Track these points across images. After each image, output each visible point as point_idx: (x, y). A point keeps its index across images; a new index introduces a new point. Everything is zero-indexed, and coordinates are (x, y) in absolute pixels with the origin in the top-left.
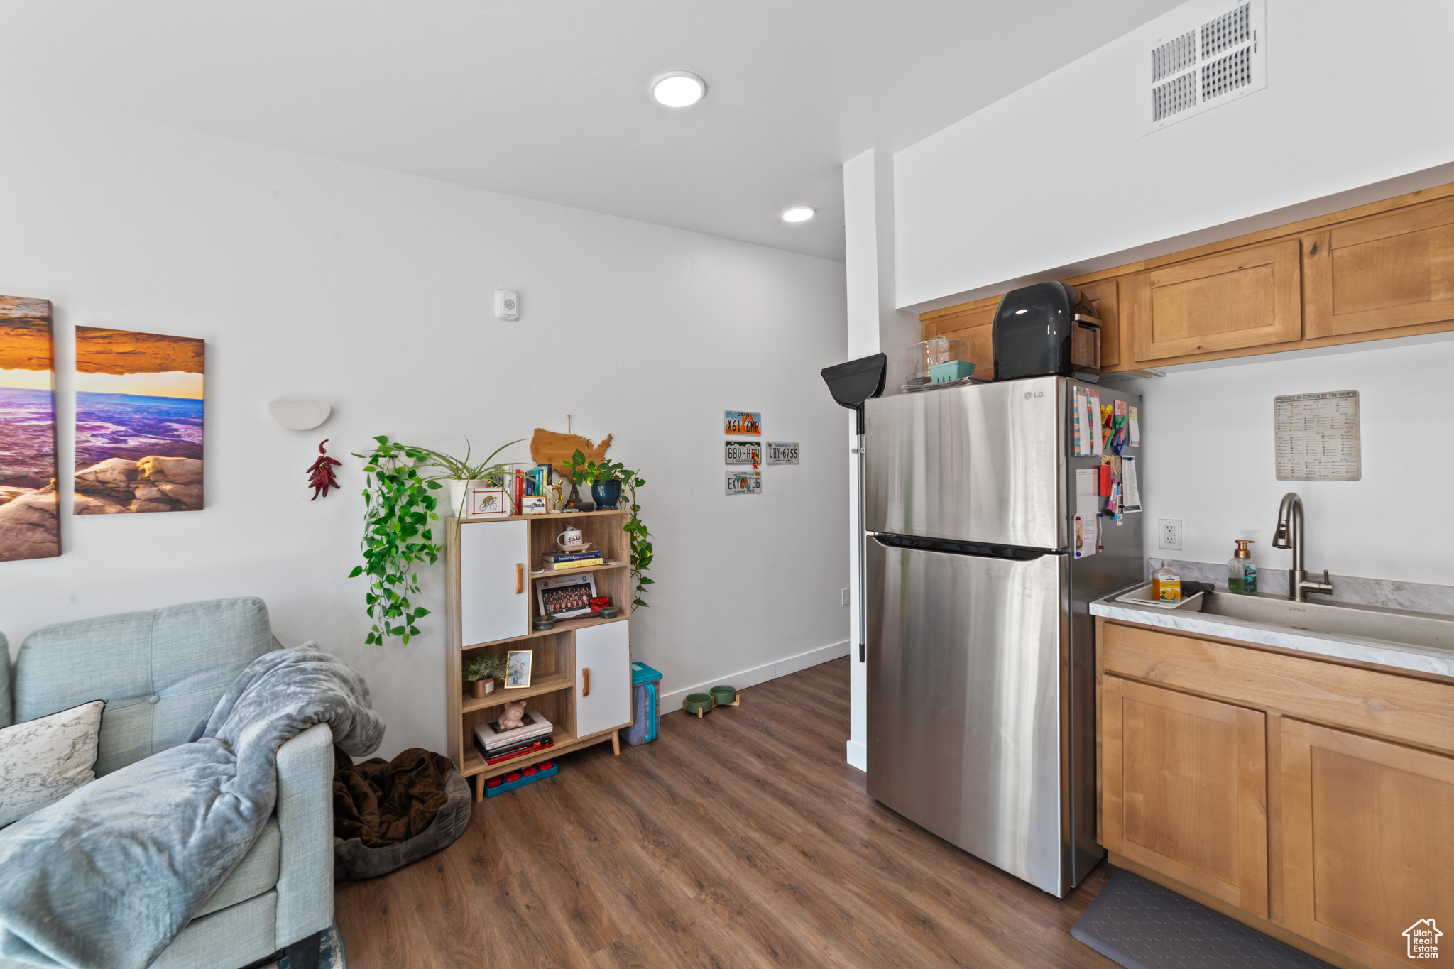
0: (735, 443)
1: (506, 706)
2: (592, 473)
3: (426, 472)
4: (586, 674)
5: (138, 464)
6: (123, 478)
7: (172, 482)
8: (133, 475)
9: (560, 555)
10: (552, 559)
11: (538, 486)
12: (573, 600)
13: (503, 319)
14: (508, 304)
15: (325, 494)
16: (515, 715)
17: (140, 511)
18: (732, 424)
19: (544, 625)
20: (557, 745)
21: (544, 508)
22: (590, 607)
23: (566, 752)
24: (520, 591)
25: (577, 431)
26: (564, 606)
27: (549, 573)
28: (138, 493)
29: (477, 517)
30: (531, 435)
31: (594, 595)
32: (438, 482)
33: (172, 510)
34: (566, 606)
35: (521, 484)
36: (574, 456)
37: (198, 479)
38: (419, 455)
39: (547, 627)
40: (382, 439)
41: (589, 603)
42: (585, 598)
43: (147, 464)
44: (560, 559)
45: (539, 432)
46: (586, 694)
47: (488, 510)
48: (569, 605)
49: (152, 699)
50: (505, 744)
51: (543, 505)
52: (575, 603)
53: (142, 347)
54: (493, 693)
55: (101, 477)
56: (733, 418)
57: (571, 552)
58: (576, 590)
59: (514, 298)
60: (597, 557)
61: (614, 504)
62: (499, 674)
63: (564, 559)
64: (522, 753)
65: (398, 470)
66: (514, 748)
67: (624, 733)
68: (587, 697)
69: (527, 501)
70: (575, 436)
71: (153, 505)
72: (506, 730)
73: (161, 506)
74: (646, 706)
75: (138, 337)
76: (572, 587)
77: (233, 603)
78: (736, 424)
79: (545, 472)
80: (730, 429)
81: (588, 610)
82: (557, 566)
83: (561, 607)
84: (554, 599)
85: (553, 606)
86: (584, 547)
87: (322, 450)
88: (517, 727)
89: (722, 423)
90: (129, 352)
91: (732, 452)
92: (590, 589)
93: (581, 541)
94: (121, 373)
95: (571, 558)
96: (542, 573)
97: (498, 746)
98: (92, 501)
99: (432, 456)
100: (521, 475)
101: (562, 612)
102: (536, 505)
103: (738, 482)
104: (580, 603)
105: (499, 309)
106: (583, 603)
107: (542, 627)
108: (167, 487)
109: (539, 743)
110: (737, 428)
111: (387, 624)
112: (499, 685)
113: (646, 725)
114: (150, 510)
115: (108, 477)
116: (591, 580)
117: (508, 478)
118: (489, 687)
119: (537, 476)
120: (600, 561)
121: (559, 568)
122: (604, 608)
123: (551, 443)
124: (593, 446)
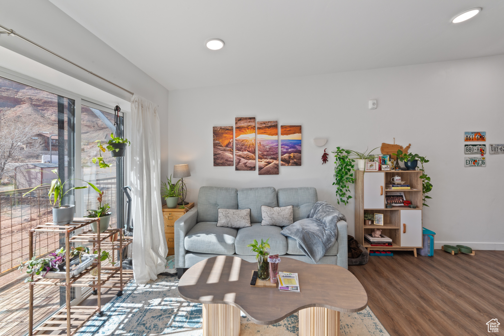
0: (470, 145)
1: (375, 230)
2: (406, 157)
3: (351, 157)
4: (405, 226)
5: (291, 155)
6: (288, 158)
7: (296, 159)
8: (290, 157)
9: (394, 185)
10: (391, 186)
11: (386, 162)
12: (397, 200)
13: (371, 109)
14: (374, 104)
15: (325, 163)
16: (378, 233)
17: (291, 165)
18: (468, 137)
19: (389, 207)
20: (393, 247)
21: (389, 169)
22: (403, 203)
23: (396, 250)
24: (382, 195)
25: (397, 143)
26: (393, 202)
27: (391, 190)
28: (291, 161)
29: (368, 170)
30: (381, 145)
31: (405, 200)
32: (354, 160)
33: (296, 165)
34: (394, 202)
35: (380, 161)
36: (398, 152)
37: (300, 159)
38: (348, 152)
39: (390, 207)
40: (338, 148)
41: (403, 202)
42: (401, 200)
43: (292, 155)
44: (394, 186)
45: (384, 145)
46: (404, 232)
47: (371, 169)
48: (395, 202)
49: (299, 207)
50: (376, 241)
51: (389, 168)
52: (397, 201)
53: (291, 129)
54: (371, 225)
55: (285, 158)
56: (469, 135)
57: (397, 184)
58: (398, 197)
59: (375, 102)
60: (408, 186)
61: (415, 168)
62: (372, 219)
63: (396, 186)
64: (381, 245)
65: (343, 156)
66: (379, 243)
67: (418, 250)
68: (405, 234)
69: (383, 166)
70: (397, 145)
71: (293, 164)
72: (375, 237)
73: (294, 164)
74: (428, 243)
75: (291, 126)
76: (396, 196)
77: (311, 188)
78: (471, 137)
79: (388, 157)
80: (467, 139)
81: (403, 205)
82: (393, 188)
83: (392, 202)
84: (390, 199)
85: (389, 201)
86: (403, 183)
87: (325, 151)
88: (378, 237)
89: (463, 137)
90: (289, 130)
91: (468, 149)
92: (403, 197)
93: (401, 180)
94: (288, 135)
95: (398, 186)
96: (388, 190)
97: (374, 241)
98: (284, 163)
99: (352, 152)
100: (380, 158)
101: (393, 203)
102: (386, 168)
103: (472, 162)
104: (399, 202)
105: (370, 106)
106: (401, 202)
107: (388, 207)
108: (295, 160)
109: (387, 244)
110: (472, 139)
111: (341, 199)
112: (373, 222)
113: (428, 250)
114: (292, 165)
115: (286, 158)
116: (403, 194)
117: (376, 159)
118: (370, 223)
119: (386, 158)
120: (409, 188)
121: (394, 189)
122: (409, 204)
123: (388, 148)
124: (403, 148)
